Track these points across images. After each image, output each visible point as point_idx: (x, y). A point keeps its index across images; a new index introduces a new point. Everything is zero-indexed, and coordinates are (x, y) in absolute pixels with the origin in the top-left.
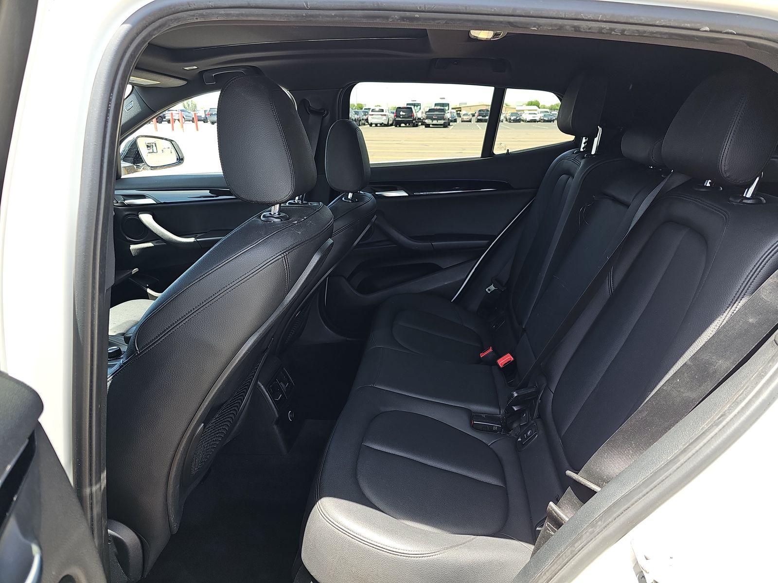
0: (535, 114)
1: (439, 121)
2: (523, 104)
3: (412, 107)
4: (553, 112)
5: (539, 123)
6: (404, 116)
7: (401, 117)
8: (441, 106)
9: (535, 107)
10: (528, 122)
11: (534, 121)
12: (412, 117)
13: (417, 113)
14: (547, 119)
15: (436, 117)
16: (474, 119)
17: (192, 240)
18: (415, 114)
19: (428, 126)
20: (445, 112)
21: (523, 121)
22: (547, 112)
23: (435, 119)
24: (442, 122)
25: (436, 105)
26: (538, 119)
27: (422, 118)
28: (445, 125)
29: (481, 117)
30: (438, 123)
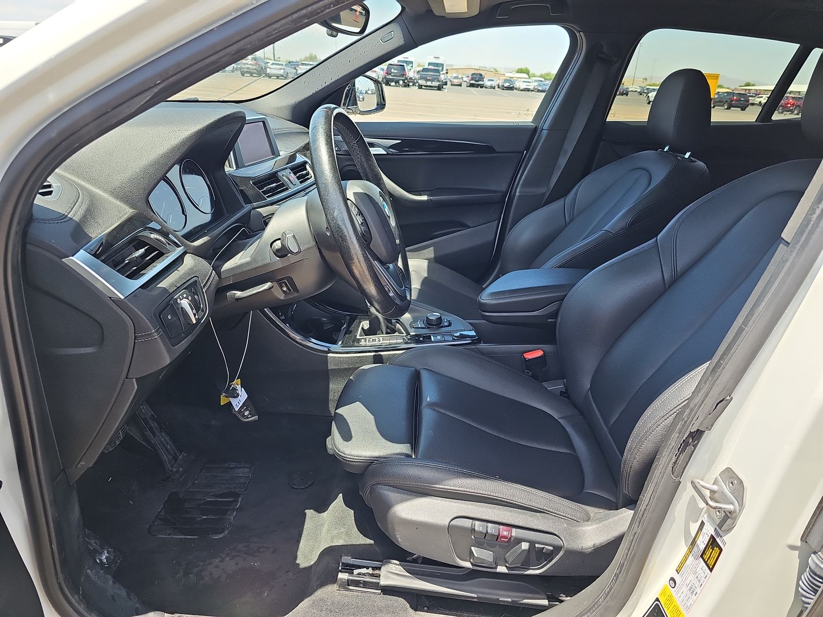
0: (529, 82)
1: (433, 83)
2: (513, 71)
3: (405, 64)
4: (547, 82)
5: (532, 92)
6: (395, 74)
7: (392, 74)
8: (435, 66)
9: (525, 75)
10: (522, 90)
11: (528, 90)
12: (404, 76)
13: (410, 72)
14: (541, 89)
15: (431, 78)
16: (464, 85)
17: (425, 198)
18: (407, 73)
19: (420, 87)
20: (439, 73)
21: (516, 89)
22: (541, 81)
23: (429, 80)
24: (436, 84)
25: (429, 64)
26: (531, 88)
27: (414, 78)
28: (439, 88)
29: (473, 82)
30: (432, 85)
